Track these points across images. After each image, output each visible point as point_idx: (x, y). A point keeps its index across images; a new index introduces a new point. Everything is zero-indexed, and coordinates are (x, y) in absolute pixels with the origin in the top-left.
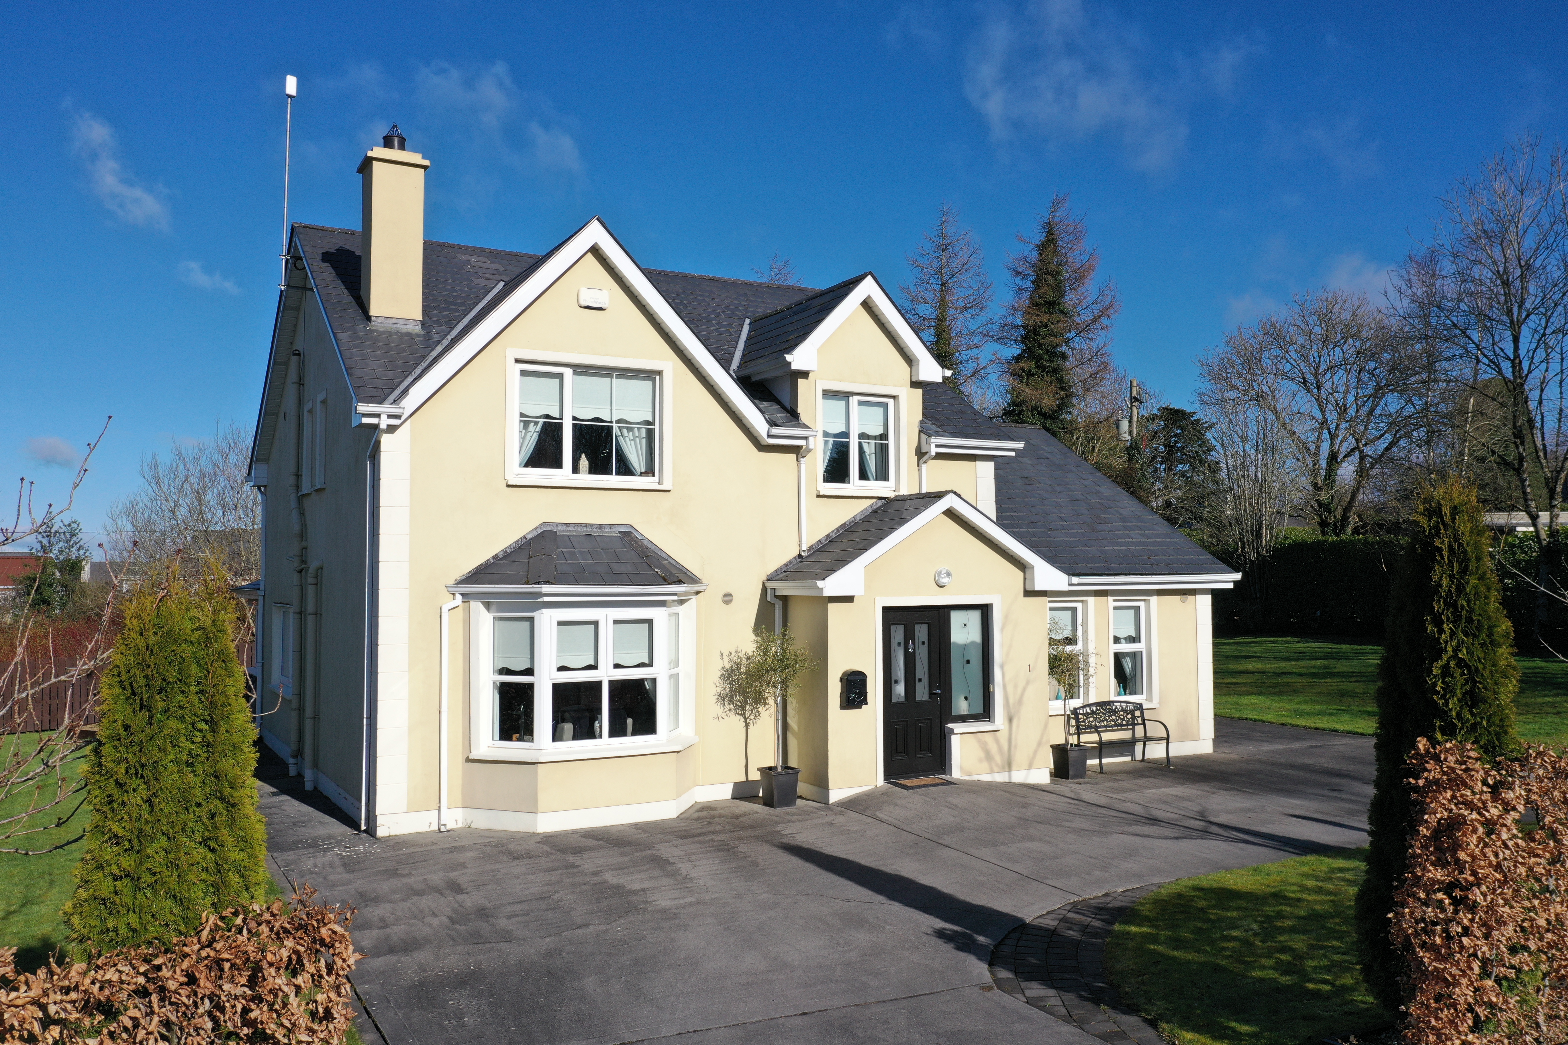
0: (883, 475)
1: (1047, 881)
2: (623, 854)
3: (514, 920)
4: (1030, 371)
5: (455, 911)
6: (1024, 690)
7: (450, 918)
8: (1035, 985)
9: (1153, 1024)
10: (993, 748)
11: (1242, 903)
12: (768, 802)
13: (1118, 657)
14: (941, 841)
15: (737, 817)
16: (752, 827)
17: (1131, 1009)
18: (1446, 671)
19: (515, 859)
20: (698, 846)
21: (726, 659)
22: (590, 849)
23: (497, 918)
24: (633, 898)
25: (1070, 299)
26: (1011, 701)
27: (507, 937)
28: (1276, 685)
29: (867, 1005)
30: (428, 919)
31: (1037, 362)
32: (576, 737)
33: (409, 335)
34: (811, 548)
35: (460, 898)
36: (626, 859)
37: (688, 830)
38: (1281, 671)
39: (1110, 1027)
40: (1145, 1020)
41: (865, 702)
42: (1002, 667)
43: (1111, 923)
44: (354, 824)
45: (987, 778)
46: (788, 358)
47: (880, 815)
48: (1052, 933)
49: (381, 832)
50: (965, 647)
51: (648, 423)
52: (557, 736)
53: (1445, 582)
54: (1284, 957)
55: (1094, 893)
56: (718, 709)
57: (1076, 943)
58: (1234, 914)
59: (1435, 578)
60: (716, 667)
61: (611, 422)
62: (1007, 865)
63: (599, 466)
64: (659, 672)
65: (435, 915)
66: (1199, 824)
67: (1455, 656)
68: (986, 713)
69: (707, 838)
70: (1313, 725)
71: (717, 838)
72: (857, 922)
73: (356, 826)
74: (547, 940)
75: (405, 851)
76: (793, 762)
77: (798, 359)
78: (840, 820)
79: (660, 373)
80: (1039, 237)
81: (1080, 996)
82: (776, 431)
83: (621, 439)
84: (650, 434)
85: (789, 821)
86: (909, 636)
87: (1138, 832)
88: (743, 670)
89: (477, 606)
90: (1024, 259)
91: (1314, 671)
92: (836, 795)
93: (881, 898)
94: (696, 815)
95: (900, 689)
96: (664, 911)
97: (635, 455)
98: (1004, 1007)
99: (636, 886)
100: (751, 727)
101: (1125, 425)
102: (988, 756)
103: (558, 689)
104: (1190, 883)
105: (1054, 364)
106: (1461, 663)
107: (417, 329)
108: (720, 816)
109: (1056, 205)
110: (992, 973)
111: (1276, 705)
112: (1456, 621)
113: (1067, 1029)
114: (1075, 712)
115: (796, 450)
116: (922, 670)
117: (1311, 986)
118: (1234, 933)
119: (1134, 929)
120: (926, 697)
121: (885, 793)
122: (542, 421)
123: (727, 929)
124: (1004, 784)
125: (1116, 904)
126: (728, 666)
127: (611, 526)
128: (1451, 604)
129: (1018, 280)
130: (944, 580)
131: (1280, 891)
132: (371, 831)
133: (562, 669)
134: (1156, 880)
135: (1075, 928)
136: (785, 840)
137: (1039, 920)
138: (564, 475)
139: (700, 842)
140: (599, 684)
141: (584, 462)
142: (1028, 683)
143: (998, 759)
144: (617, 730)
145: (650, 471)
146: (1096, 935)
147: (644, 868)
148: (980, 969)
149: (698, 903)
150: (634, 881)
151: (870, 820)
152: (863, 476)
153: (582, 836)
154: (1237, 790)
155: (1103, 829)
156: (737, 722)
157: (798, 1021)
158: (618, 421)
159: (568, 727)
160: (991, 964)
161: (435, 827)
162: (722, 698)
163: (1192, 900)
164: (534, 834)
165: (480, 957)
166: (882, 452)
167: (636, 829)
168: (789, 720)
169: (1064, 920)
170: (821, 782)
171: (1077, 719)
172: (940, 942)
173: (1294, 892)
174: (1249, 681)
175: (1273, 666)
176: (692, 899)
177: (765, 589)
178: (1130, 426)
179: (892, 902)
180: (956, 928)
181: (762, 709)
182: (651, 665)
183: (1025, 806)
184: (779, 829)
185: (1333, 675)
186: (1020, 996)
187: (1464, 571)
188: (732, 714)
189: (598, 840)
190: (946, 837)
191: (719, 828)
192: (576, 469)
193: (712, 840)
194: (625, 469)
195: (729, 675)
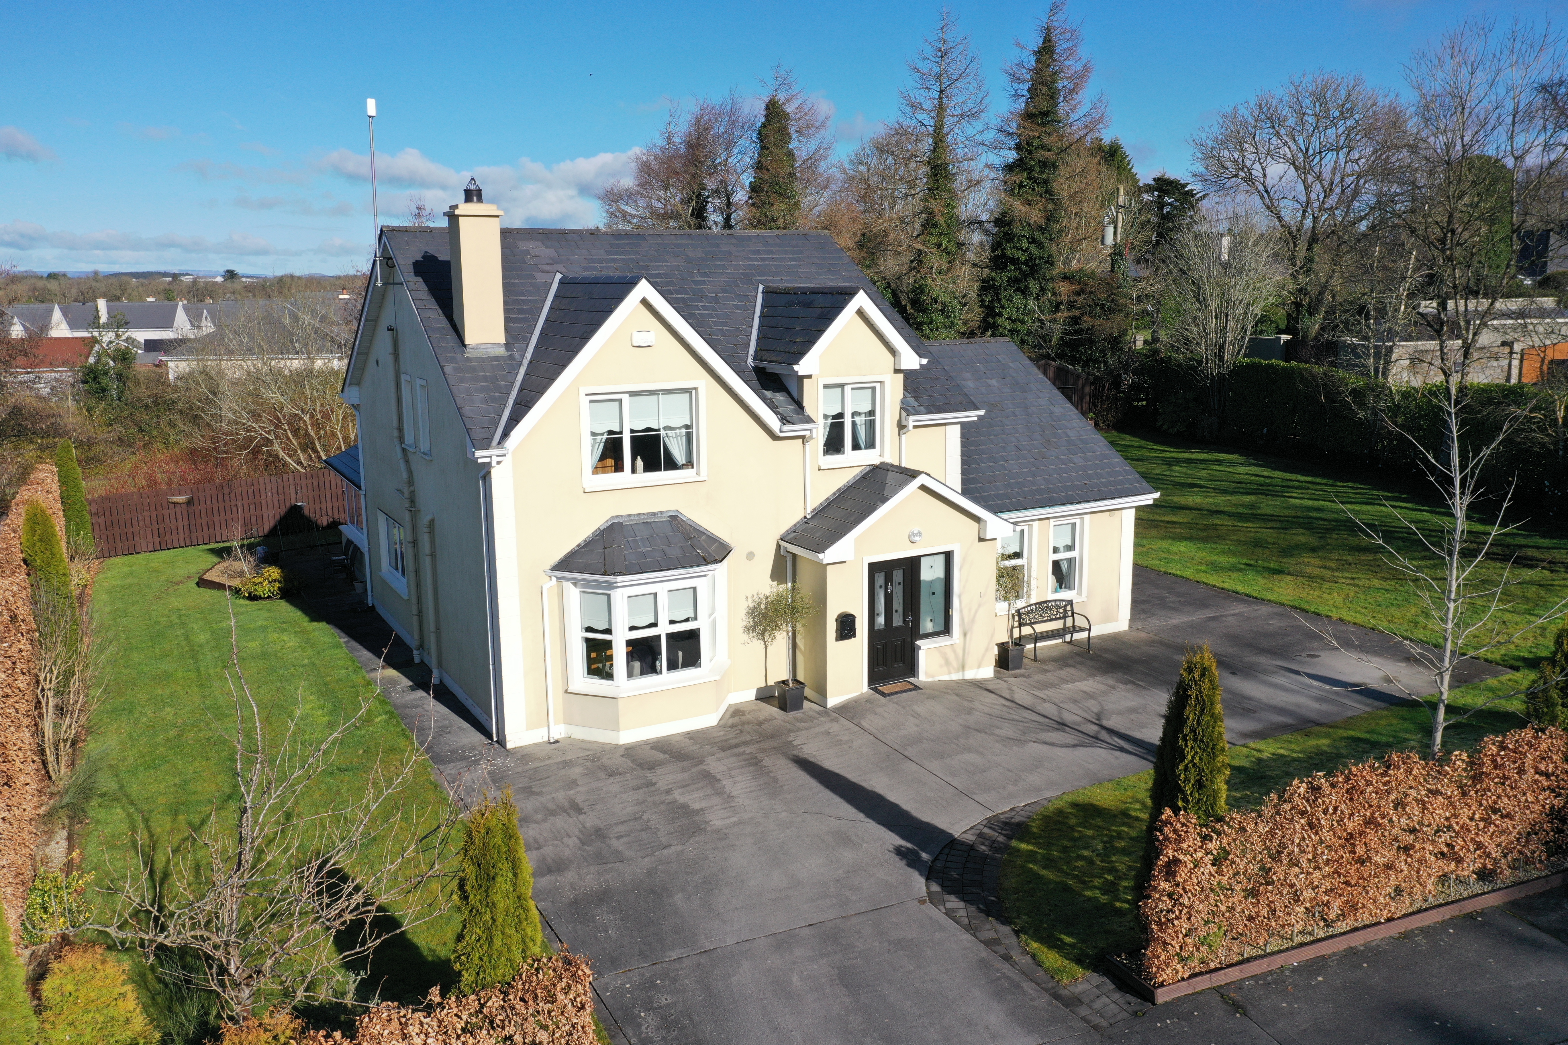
0: (871, 445)
1: (975, 797)
2: (684, 770)
3: (622, 840)
4: (1021, 182)
5: (581, 832)
6: (976, 611)
7: (579, 838)
8: (952, 898)
9: (1017, 933)
10: (951, 656)
11: (1099, 821)
12: (783, 707)
13: (1056, 565)
14: (906, 753)
15: (760, 724)
16: (772, 737)
17: (1006, 921)
18: (1186, 769)
19: (610, 775)
20: (734, 759)
21: (750, 600)
22: (660, 764)
23: (609, 838)
24: (697, 818)
25: (1063, 108)
26: (966, 620)
27: (620, 858)
28: (1207, 527)
29: (847, 917)
30: (566, 839)
31: (1029, 173)
32: (642, 673)
33: (496, 359)
34: (814, 510)
35: (582, 817)
36: (686, 775)
37: (726, 741)
38: (1215, 508)
39: (992, 935)
40: (1013, 930)
41: (854, 635)
42: (960, 596)
43: (1010, 838)
44: (488, 735)
45: (945, 678)
46: (796, 367)
47: (864, 724)
48: (971, 847)
49: (509, 746)
50: (931, 583)
51: (687, 427)
52: (630, 674)
53: (1191, 716)
54: (1109, 877)
55: (1003, 808)
56: (745, 637)
57: (984, 857)
58: (1089, 833)
59: (1186, 713)
60: (743, 606)
61: (659, 430)
62: (949, 779)
63: (652, 466)
64: (701, 624)
65: (569, 836)
66: (1092, 729)
67: (1192, 761)
68: (946, 629)
69: (740, 750)
70: (1221, 585)
71: (748, 750)
72: (844, 840)
73: (490, 737)
74: (646, 860)
75: (532, 765)
76: (801, 677)
77: (802, 367)
78: (834, 727)
79: (696, 389)
80: (1035, 42)
81: (978, 908)
82: (786, 428)
83: (666, 439)
84: (689, 436)
85: (799, 730)
86: (889, 579)
87: (1048, 740)
88: (763, 606)
89: (568, 585)
90: (1021, 65)
91: (1241, 510)
92: (833, 700)
93: (861, 816)
94: (731, 721)
95: (881, 620)
96: (717, 831)
97: (679, 454)
98: (931, 918)
99: (696, 806)
100: (769, 648)
101: (1110, 230)
102: (947, 662)
103: (629, 643)
104: (1070, 798)
105: (1045, 176)
106: (1194, 765)
107: (502, 352)
108: (748, 723)
109: (1055, 9)
110: (928, 887)
111: (1200, 555)
112: (1195, 740)
113: (966, 937)
114: (1018, 611)
115: (803, 437)
116: (898, 604)
117: (1118, 904)
118: (1086, 853)
119: (1024, 846)
120: (901, 623)
121: (868, 700)
122: (606, 436)
123: (760, 849)
124: (957, 682)
125: (1018, 819)
126: (751, 605)
127: (662, 513)
128: (1193, 731)
129: (1015, 85)
130: (917, 538)
131: (1128, 809)
132: (502, 742)
133: (632, 628)
134: (1048, 794)
135: (987, 843)
136: (795, 752)
137: (965, 836)
138: (625, 477)
139: (736, 755)
140: (659, 637)
141: (640, 463)
142: (979, 606)
143: (955, 664)
144: (673, 666)
145: (689, 464)
146: (998, 850)
147: (700, 785)
148: (919, 882)
149: (740, 823)
150: (695, 799)
151: (857, 729)
152: (856, 446)
153: (652, 748)
154: (1133, 683)
155: (1022, 738)
156: (760, 644)
157: (807, 931)
158: (665, 428)
159: (637, 665)
160: (927, 879)
161: (546, 739)
162: (747, 629)
163: (1067, 817)
164: (617, 747)
165: (607, 877)
166: (871, 426)
167: (690, 739)
168: (798, 641)
169: (981, 835)
170: (821, 691)
171: (1020, 618)
172: (897, 858)
173: (1136, 810)
174: (1185, 520)
175: (1210, 500)
176: (735, 819)
177: (779, 546)
178: (1115, 233)
179: (868, 820)
180: (909, 845)
181: (777, 634)
182: (696, 619)
183: (969, 711)
184: (791, 739)
185: (1254, 517)
186: (941, 907)
187: (1202, 711)
188: (755, 640)
189: (665, 752)
190: (909, 748)
191: (748, 737)
192: (634, 471)
193: (744, 753)
194: (672, 464)
195: (752, 612)
